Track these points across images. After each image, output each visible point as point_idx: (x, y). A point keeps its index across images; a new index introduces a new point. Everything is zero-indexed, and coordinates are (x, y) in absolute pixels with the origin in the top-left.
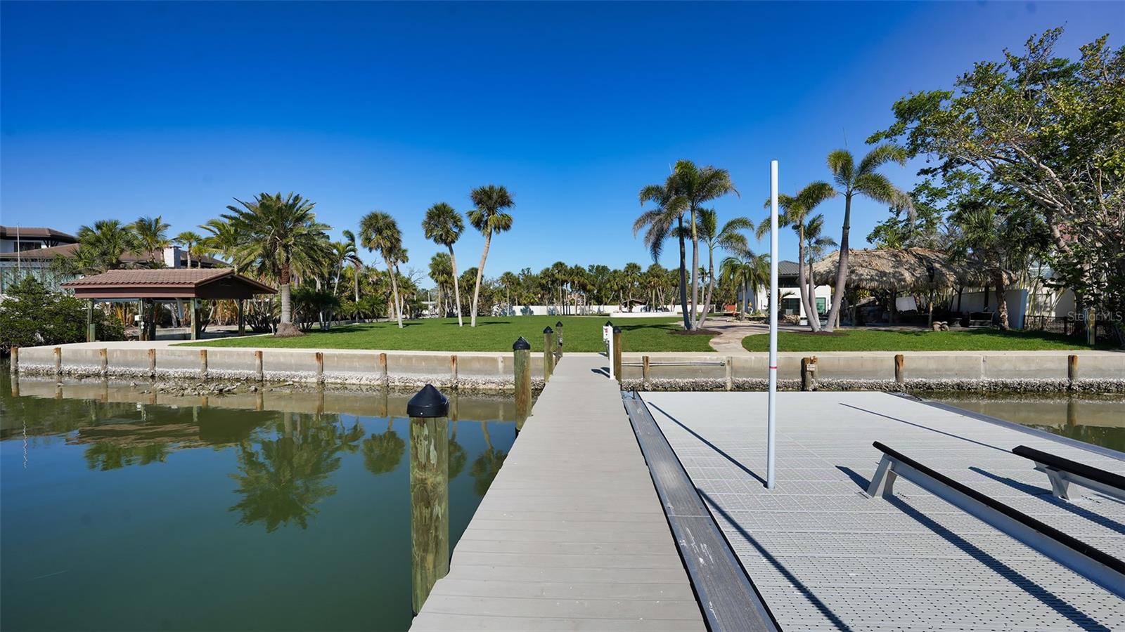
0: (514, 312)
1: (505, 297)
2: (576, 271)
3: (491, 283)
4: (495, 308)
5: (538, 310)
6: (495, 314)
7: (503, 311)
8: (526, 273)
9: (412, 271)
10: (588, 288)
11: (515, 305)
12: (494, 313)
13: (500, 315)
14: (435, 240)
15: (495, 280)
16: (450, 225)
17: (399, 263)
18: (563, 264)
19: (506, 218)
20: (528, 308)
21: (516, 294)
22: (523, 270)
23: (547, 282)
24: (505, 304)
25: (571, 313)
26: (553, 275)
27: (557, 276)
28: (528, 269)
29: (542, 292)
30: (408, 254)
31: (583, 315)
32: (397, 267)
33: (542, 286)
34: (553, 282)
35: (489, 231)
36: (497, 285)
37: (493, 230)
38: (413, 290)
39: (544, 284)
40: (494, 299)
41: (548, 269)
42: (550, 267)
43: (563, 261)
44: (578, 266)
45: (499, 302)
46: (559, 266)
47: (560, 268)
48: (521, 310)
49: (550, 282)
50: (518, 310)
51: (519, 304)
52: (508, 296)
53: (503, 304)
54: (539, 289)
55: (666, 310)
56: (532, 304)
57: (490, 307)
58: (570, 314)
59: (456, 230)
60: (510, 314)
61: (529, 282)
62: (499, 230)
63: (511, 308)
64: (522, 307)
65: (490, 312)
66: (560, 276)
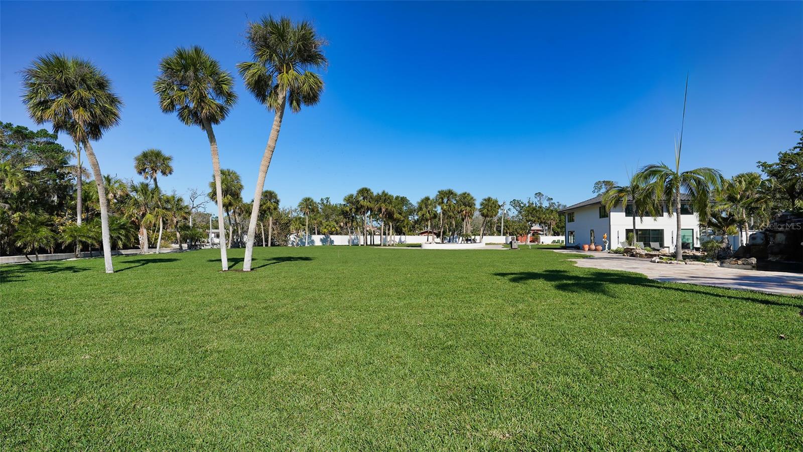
0: (313, 241)
1: (303, 225)
2: (383, 198)
3: (289, 212)
4: (292, 238)
5: (340, 240)
6: (292, 244)
7: (301, 240)
8: (325, 202)
9: (195, 193)
10: (395, 216)
11: (314, 233)
12: (290, 242)
13: (297, 245)
14: (182, 117)
15: (293, 209)
16: (209, 90)
17: (159, 175)
18: (369, 190)
19: (311, 80)
20: (328, 237)
21: (315, 222)
22: (322, 200)
23: (351, 210)
24: (303, 233)
25: (375, 243)
26: (358, 202)
27: (362, 203)
28: (328, 199)
29: (345, 220)
30: (172, 164)
31: (385, 245)
32: (155, 180)
33: (345, 214)
34: (357, 210)
35: (280, 101)
36: (295, 214)
37: (287, 105)
38: (186, 213)
39: (347, 212)
40: (291, 227)
41: (351, 196)
42: (355, 193)
43: (368, 187)
44: (386, 192)
45: (298, 230)
46: (364, 192)
47: (365, 195)
48: (321, 240)
49: (354, 210)
50: (317, 239)
51: (319, 234)
52: (307, 224)
53: (301, 233)
54: (342, 216)
55: (474, 241)
56: (332, 234)
57: (286, 236)
58: (374, 245)
59: (220, 101)
60: (308, 243)
61: (329, 211)
62: (298, 105)
63: (310, 237)
64: (322, 237)
65: (286, 241)
66: (365, 203)
